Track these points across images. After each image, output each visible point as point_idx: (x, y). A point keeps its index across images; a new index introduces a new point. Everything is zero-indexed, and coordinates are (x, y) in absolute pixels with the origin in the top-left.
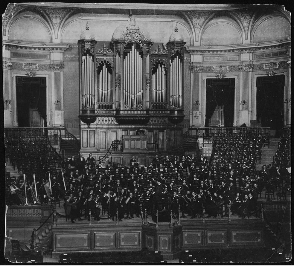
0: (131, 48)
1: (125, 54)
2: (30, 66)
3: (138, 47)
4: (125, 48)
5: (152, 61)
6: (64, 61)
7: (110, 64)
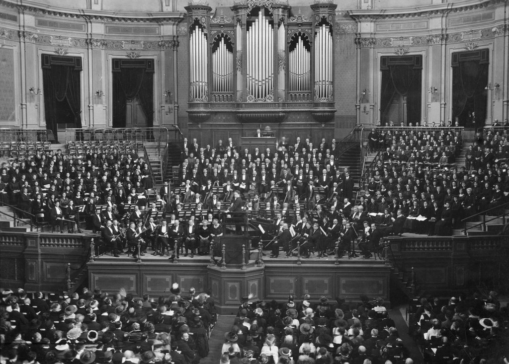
0: (258, 15)
1: (249, 24)
2: (132, 43)
3: (267, 14)
4: (248, 15)
5: (289, 32)
6: (178, 37)
7: (230, 39)
